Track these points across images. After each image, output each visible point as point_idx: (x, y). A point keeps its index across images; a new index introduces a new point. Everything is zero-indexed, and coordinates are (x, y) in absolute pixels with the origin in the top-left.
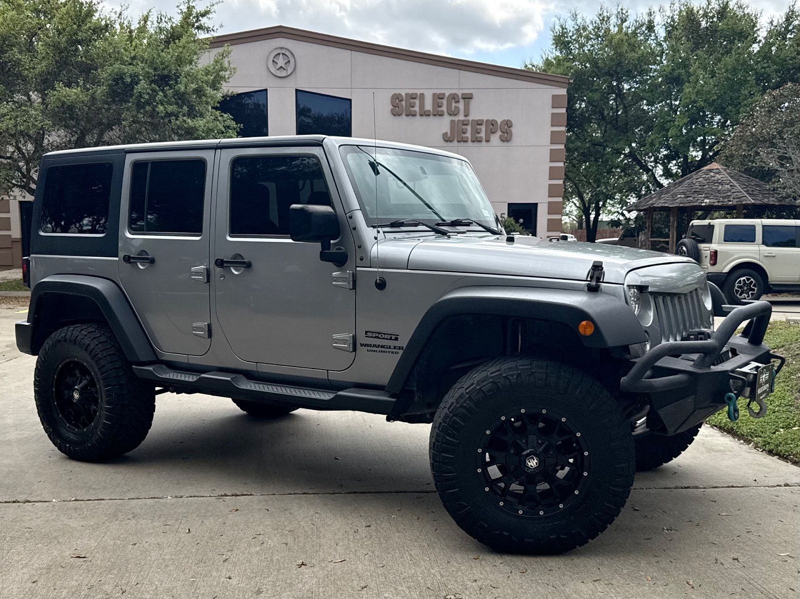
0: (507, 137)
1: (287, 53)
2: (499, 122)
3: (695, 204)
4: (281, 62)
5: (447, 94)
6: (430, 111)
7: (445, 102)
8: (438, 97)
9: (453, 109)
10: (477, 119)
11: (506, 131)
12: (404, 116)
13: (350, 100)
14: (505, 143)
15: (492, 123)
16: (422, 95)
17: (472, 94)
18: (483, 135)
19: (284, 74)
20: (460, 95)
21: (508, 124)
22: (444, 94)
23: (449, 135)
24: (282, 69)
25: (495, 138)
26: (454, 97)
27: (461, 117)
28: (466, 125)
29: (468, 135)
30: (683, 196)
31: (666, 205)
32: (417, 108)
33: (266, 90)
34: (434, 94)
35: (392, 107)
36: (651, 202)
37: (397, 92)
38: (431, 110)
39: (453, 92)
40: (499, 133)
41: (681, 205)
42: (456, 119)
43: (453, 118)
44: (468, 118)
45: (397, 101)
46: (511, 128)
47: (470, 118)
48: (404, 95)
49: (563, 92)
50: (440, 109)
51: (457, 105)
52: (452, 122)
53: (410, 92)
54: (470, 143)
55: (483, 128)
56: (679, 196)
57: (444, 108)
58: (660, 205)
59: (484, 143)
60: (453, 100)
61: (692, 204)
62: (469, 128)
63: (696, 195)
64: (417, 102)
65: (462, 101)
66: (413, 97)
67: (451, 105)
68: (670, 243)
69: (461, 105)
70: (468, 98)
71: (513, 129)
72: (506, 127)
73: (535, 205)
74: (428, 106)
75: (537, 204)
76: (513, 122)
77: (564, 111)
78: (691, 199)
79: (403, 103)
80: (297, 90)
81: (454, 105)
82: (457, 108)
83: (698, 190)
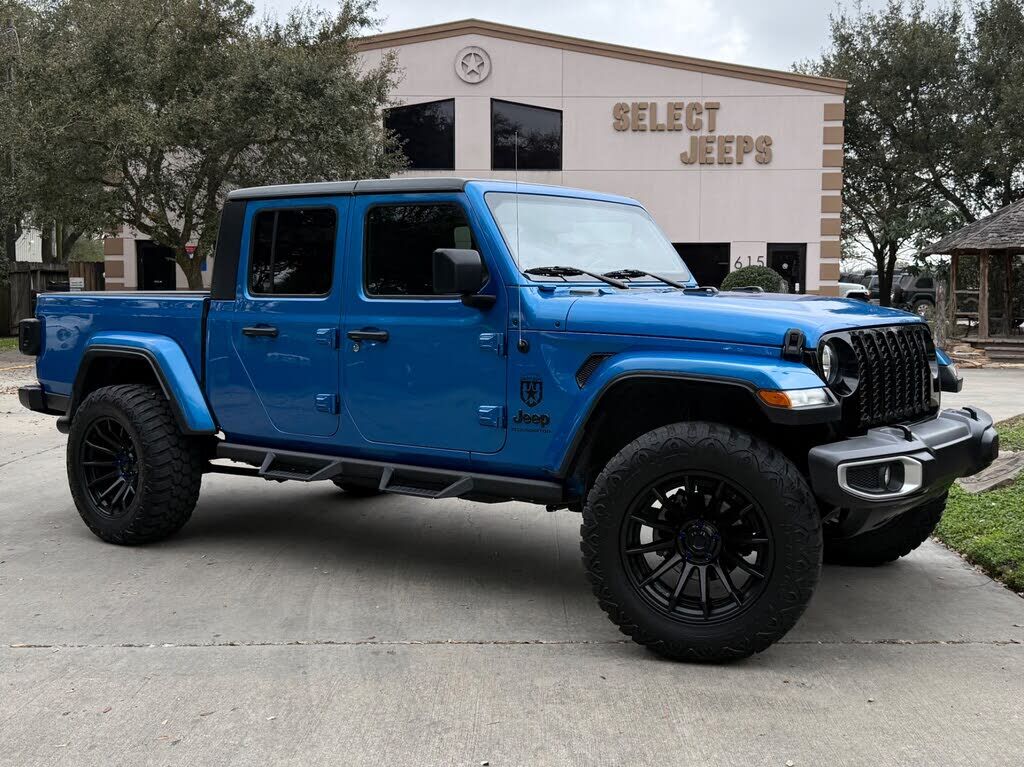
0: (764, 158)
1: (481, 53)
2: (754, 141)
3: (1011, 245)
4: (472, 64)
5: (686, 105)
6: (663, 125)
7: (683, 113)
8: (674, 108)
9: (694, 122)
10: (725, 135)
11: (763, 150)
12: (630, 131)
13: (561, 112)
14: (764, 167)
15: (746, 140)
16: (654, 106)
17: (718, 104)
18: (733, 155)
19: (476, 79)
20: (703, 105)
21: (766, 141)
22: (683, 104)
23: (689, 156)
24: (473, 74)
25: (750, 160)
26: (695, 108)
27: (704, 133)
28: (712, 142)
29: (714, 155)
30: (995, 235)
31: (973, 247)
32: (647, 122)
33: (453, 100)
34: (669, 104)
35: (614, 121)
36: (953, 243)
37: (621, 101)
38: (666, 123)
39: (695, 101)
40: (754, 153)
41: (993, 247)
42: (697, 134)
43: (694, 134)
44: (713, 134)
45: (622, 112)
46: (771, 147)
47: (717, 134)
48: (630, 105)
49: (839, 100)
50: (677, 122)
51: (698, 117)
52: (693, 139)
53: (639, 101)
54: (716, 166)
55: (734, 146)
56: (990, 235)
57: (682, 121)
58: (965, 246)
59: (735, 164)
60: (694, 112)
61: (1008, 246)
62: (715, 146)
63: (1012, 234)
64: (647, 113)
65: (705, 114)
66: (642, 107)
67: (691, 117)
68: (980, 296)
69: (705, 117)
70: (713, 108)
71: (773, 148)
72: (764, 145)
73: (804, 245)
74: (662, 119)
75: (806, 244)
76: (773, 139)
77: (840, 124)
78: (1007, 239)
79: (629, 115)
80: (493, 100)
81: (695, 117)
82: (700, 122)
83: (1016, 227)
